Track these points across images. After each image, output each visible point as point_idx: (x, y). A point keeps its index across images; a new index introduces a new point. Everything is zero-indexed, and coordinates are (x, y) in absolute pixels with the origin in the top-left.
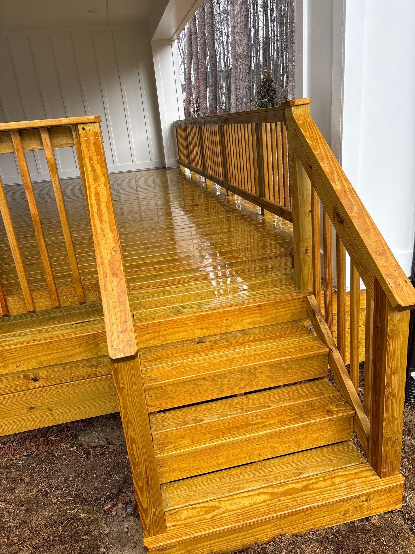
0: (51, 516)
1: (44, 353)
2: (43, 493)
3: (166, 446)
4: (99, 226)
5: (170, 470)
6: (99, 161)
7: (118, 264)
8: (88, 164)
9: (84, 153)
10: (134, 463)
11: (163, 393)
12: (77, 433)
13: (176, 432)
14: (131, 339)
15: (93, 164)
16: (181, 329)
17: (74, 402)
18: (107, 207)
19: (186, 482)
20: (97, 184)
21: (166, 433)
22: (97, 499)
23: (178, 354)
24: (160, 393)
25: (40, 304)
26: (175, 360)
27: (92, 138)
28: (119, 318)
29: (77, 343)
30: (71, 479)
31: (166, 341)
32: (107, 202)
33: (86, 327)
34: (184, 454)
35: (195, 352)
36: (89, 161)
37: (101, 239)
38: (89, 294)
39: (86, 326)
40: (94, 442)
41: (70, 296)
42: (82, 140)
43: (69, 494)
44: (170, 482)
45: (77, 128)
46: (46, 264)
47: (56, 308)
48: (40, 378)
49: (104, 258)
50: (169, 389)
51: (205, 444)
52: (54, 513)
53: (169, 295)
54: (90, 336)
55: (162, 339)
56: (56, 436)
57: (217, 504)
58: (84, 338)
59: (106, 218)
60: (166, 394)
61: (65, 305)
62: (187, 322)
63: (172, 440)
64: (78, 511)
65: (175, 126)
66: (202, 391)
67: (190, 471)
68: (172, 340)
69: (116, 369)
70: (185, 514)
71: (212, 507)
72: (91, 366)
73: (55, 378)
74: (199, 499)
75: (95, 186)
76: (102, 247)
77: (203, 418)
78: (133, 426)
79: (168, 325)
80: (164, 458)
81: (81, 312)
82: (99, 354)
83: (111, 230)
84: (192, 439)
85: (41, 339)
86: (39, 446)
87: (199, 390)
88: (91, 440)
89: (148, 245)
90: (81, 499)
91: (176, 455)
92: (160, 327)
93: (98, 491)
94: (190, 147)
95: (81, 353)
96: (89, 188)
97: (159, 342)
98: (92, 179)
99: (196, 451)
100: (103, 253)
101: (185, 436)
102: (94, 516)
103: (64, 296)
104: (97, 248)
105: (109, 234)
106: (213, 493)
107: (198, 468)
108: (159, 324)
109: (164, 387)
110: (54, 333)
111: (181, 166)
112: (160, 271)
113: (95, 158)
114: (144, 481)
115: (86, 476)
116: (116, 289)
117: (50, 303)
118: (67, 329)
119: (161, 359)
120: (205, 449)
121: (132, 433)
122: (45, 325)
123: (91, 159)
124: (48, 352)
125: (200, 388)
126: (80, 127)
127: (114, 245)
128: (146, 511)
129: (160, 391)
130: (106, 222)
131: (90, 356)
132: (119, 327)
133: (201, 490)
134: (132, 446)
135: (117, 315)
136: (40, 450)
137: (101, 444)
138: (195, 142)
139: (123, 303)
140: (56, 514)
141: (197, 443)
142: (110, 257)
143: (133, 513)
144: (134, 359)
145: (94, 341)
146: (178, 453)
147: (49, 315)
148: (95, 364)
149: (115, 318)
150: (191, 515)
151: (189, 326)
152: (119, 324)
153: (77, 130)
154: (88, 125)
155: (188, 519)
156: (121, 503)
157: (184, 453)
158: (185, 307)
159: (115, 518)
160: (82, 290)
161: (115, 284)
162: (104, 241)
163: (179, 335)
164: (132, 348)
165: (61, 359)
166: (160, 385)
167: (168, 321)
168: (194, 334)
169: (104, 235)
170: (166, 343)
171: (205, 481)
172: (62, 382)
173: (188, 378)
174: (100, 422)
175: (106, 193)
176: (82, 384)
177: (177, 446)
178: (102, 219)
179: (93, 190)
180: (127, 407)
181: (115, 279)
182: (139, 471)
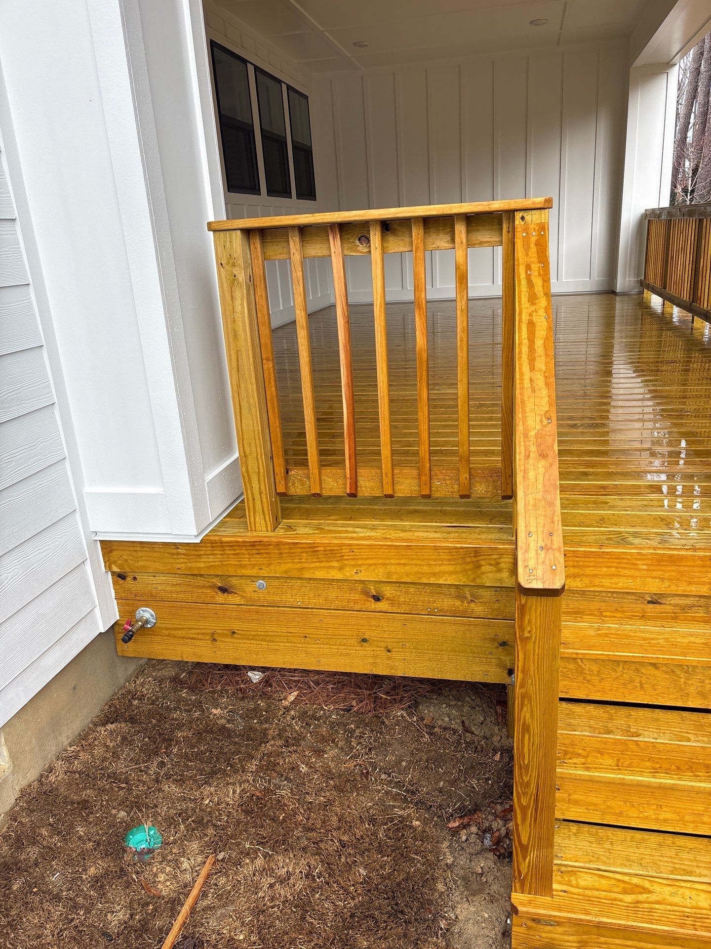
0: (370, 809)
1: (397, 561)
2: (362, 771)
3: (570, 758)
4: (527, 375)
5: (569, 800)
6: (541, 271)
7: (550, 440)
8: (523, 276)
9: (518, 256)
10: (521, 765)
11: (577, 670)
12: (419, 699)
13: (590, 740)
14: (557, 562)
15: (530, 275)
16: (623, 572)
17: (426, 647)
18: (545, 346)
19: (594, 830)
20: (533, 308)
21: (572, 737)
22: (440, 807)
23: (611, 612)
24: (570, 669)
25: (402, 487)
26: (603, 622)
27: (534, 234)
28: (541, 525)
29: (448, 557)
30: (404, 764)
31: (593, 586)
32: (546, 339)
33: (465, 534)
34: (601, 782)
35: (642, 617)
36: (524, 270)
37: (529, 397)
38: (477, 485)
39: (464, 532)
40: (443, 720)
41: (448, 482)
42: (518, 236)
43: (398, 785)
44: (564, 820)
45: (511, 216)
46: (424, 427)
47: (424, 497)
48: (383, 598)
49: (529, 427)
50: (587, 666)
51: (641, 776)
52: (374, 805)
53: (608, 510)
54: (469, 550)
55: (586, 581)
56: (387, 693)
57: (647, 885)
58: (460, 550)
59: (540, 364)
60: (581, 673)
61: (437, 495)
62: (637, 562)
63: (580, 751)
64: (410, 814)
65: (648, 218)
66: (645, 686)
67: (604, 813)
68: (603, 586)
69: (523, 605)
70: (586, 880)
71: (637, 886)
72: (461, 597)
73: (405, 603)
74: (614, 865)
75: (530, 310)
76: (528, 410)
77: (641, 732)
78: (531, 704)
79: (600, 560)
80: (563, 776)
81: (458, 511)
82: (478, 581)
83: (546, 384)
84: (618, 760)
85: (397, 540)
86: (362, 701)
87: (641, 683)
88: (437, 715)
89: (575, 420)
90: (416, 798)
91: (586, 778)
92: (586, 559)
93: (443, 795)
95: (451, 573)
96: (520, 314)
97: (579, 584)
98: (527, 299)
99: (622, 784)
100: (528, 418)
101: (604, 750)
102: (431, 830)
103: (439, 480)
104: (520, 410)
105: (543, 390)
106: (641, 864)
107: (620, 814)
108: (586, 555)
109: (579, 661)
110: (417, 534)
111: (645, 291)
112: (593, 466)
113: (535, 267)
114: (530, 799)
115: (427, 767)
116: (542, 479)
117: (416, 488)
118: (435, 532)
119: (579, 614)
120: (639, 785)
121: (528, 716)
122: (402, 520)
123: (528, 267)
124: (403, 561)
125: (644, 680)
126: (518, 215)
127: (547, 408)
128: (525, 849)
129: (572, 666)
130: (540, 370)
131: (464, 582)
132: (540, 540)
133: (620, 853)
134: (523, 737)
135: (538, 521)
136: (362, 707)
137: (453, 726)
138: (684, 249)
139: (551, 504)
140: (377, 807)
141: (626, 770)
142: (538, 427)
143: (494, 849)
144: (557, 596)
145: (474, 559)
146: (589, 776)
147: (409, 506)
148: (468, 596)
149: (535, 524)
150: (597, 885)
151: (639, 570)
152: (540, 536)
153: (511, 221)
154: (531, 212)
155: (591, 889)
156: (476, 826)
157: (599, 779)
158: (636, 535)
159: (464, 845)
160: (468, 476)
161: (542, 470)
162: (532, 400)
163: (618, 580)
164: (558, 578)
165: (419, 576)
166: (574, 656)
167: (603, 552)
168: (645, 584)
169: (534, 391)
170: (592, 589)
171: (628, 839)
172: (414, 612)
173: (624, 656)
174: (454, 692)
175: (545, 323)
176: (443, 622)
177: (590, 764)
178: (534, 365)
179: (525, 317)
180: (529, 669)
181: (543, 462)
182: (526, 779)
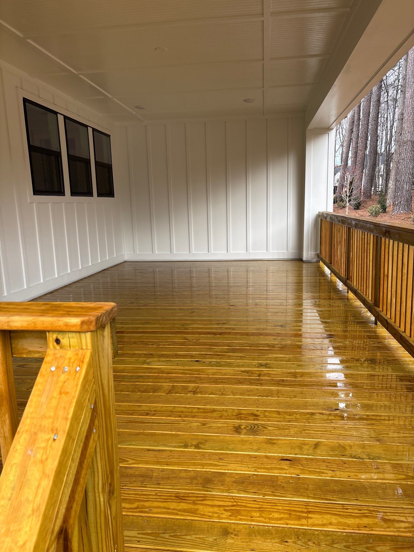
65: (320, 218)
94: (334, 245)
111: (321, 262)
126: (51, 337)
138: (341, 242)
154: (67, 335)
